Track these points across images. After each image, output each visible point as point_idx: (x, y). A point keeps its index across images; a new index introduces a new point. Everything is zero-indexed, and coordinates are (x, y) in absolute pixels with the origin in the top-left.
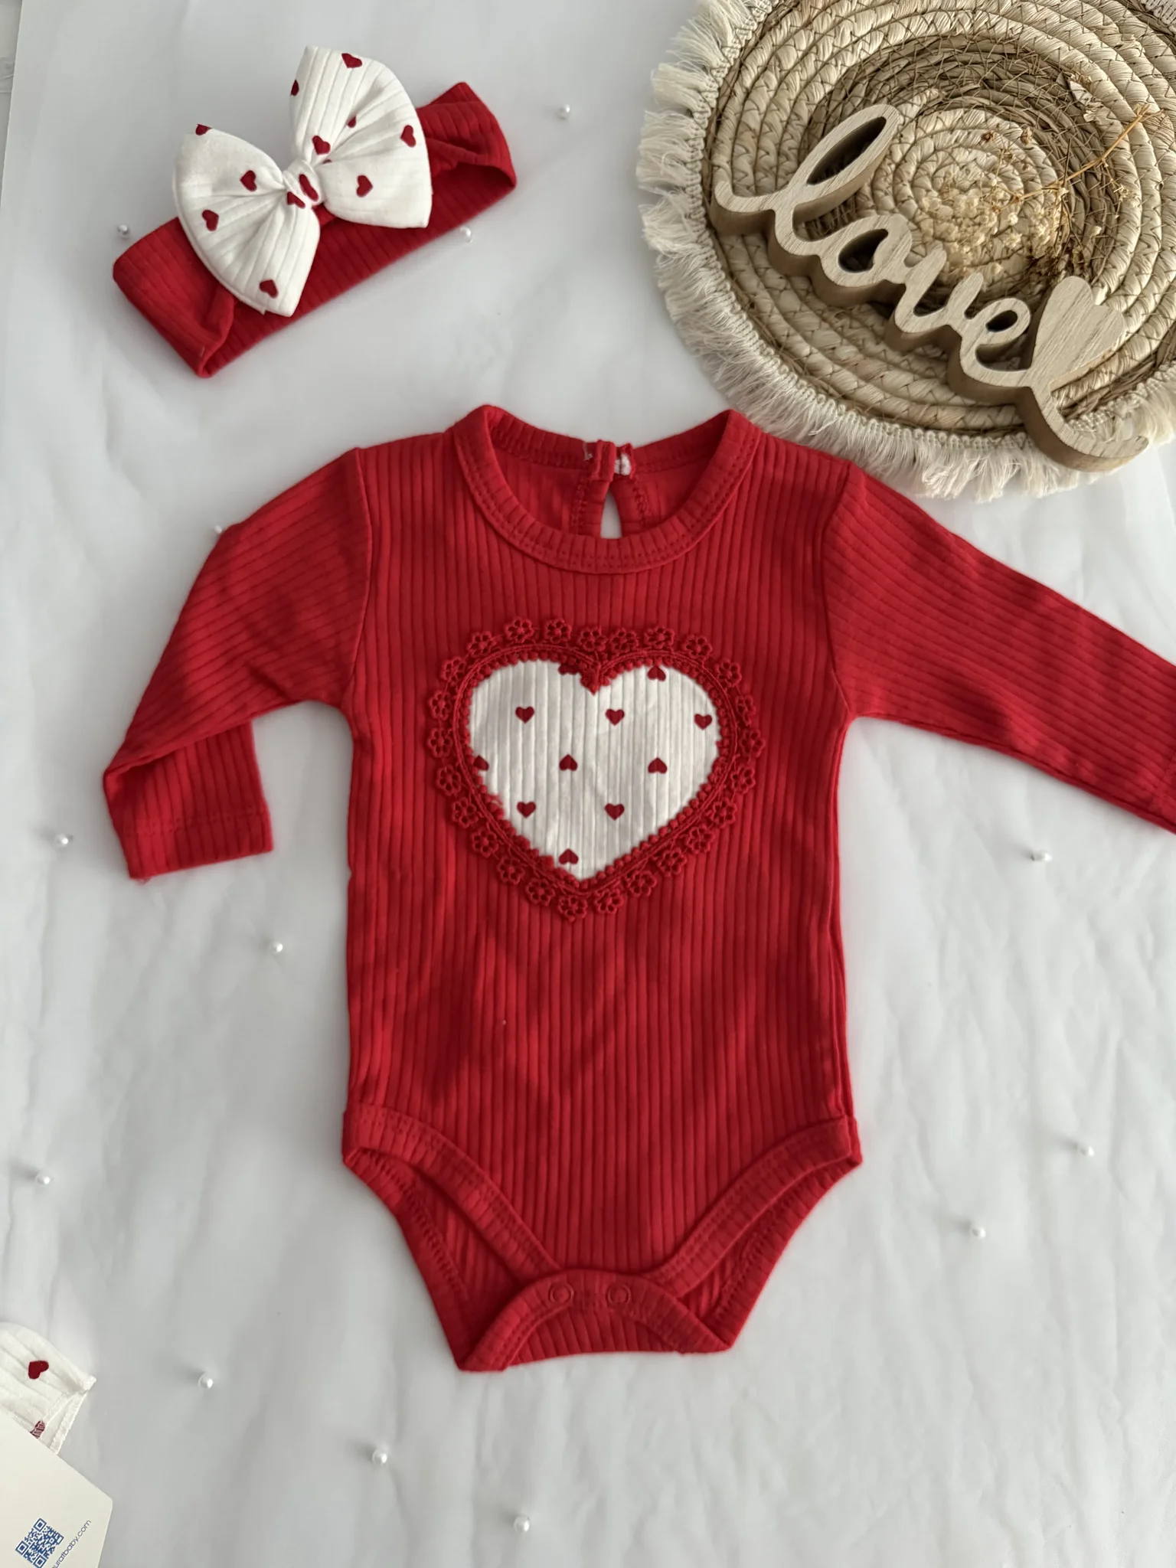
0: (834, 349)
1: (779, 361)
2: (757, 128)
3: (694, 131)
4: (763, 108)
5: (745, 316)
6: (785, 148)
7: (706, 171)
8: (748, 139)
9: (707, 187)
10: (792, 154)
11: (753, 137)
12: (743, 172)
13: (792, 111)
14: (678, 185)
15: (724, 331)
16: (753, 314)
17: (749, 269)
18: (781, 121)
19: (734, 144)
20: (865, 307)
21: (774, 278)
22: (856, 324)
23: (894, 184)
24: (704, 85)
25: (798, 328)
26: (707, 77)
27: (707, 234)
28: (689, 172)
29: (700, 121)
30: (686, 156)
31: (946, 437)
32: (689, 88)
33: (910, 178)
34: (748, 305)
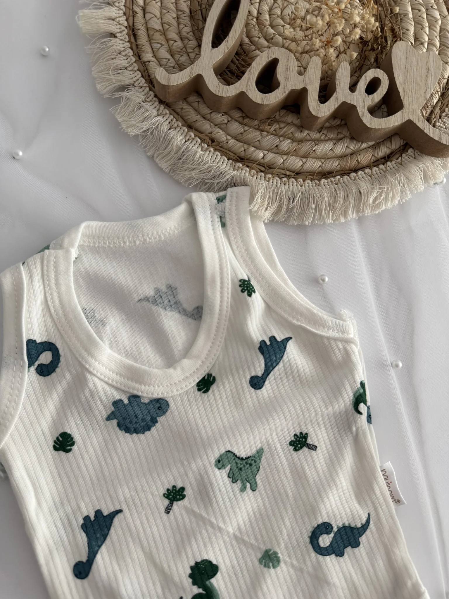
0: (277, 146)
1: (248, 169)
2: (161, 28)
3: (122, 46)
4: (158, 15)
5: (212, 150)
6: (184, 34)
7: (142, 68)
8: (158, 37)
9: (147, 78)
10: (190, 36)
11: (161, 35)
12: (166, 59)
13: (177, 10)
14: (128, 83)
15: (204, 164)
16: (216, 146)
17: (199, 118)
18: (174, 18)
19: (151, 44)
20: (283, 112)
21: (219, 118)
22: (282, 125)
23: (261, 31)
24: (114, 14)
25: (248, 143)
26: (114, 9)
27: (162, 107)
28: (131, 73)
29: (123, 38)
30: (125, 63)
31: (370, 171)
32: (105, 20)
33: (268, 23)
34: (210, 142)
